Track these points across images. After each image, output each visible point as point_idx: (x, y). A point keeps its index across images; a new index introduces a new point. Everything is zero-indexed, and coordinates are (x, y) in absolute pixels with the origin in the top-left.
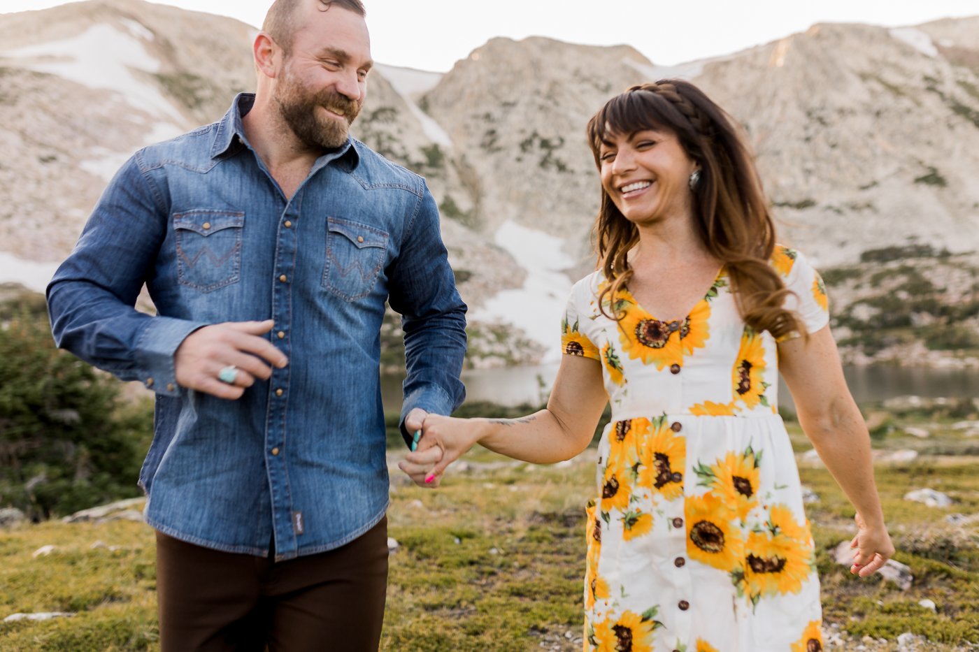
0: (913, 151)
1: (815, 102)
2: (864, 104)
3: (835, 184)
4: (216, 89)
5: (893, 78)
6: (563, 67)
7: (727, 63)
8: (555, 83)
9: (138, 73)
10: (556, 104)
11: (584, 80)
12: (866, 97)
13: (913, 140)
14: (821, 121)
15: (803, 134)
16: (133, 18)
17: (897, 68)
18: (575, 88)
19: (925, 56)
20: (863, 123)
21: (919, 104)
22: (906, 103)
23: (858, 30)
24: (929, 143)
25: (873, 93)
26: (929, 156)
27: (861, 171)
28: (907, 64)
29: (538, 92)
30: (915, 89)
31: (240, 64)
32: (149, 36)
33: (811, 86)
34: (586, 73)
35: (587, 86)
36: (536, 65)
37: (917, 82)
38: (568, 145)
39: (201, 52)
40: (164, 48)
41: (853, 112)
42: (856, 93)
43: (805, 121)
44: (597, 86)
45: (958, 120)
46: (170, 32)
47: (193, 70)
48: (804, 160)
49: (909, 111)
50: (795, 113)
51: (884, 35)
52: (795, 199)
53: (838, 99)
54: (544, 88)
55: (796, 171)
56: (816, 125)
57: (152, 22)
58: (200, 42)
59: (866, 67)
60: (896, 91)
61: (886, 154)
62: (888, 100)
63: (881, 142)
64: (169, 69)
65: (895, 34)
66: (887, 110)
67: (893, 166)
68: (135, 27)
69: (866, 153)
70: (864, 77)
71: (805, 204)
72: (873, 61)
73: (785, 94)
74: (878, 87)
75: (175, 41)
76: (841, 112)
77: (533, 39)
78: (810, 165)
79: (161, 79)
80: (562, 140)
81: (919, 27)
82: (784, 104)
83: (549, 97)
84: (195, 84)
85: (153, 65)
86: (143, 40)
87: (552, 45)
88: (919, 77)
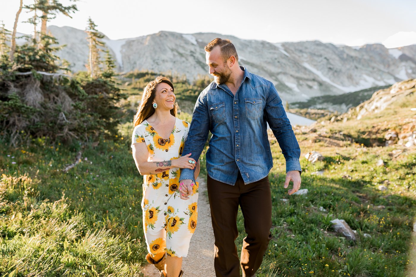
2: (171, 59)
7: (133, 41)
12: (172, 57)
19: (193, 44)
22: (184, 59)
23: (173, 34)
25: (174, 55)
28: (186, 46)
33: (156, 52)
37: (188, 53)
43: (152, 63)
59: (174, 47)
60: (181, 55)
62: (178, 58)
65: (184, 36)
66: (177, 61)
76: (163, 61)
77: (65, 27)
80: (75, 64)
82: (147, 57)
83: (71, 49)
88: (189, 51)
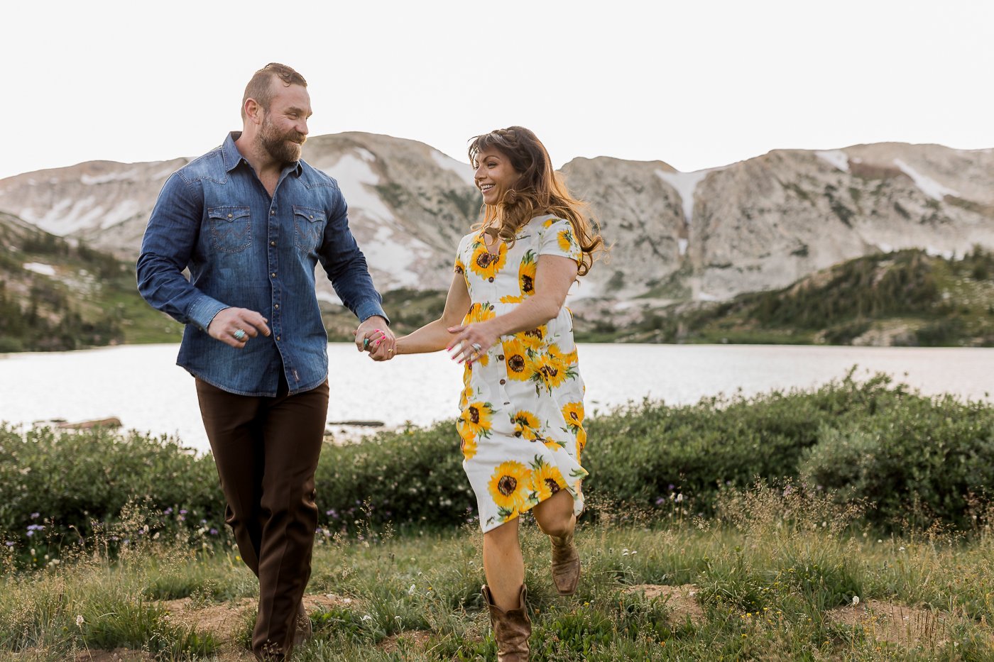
0: (799, 235)
1: (749, 205)
2: (778, 205)
3: (746, 254)
4: (410, 194)
5: (806, 186)
6: (616, 176)
7: (719, 172)
8: (610, 186)
9: (367, 186)
10: (607, 201)
11: (629, 184)
12: (782, 201)
13: (801, 228)
14: (749, 217)
15: (736, 224)
16: (363, 146)
17: (813, 180)
18: (621, 190)
19: (837, 170)
20: (772, 218)
21: (813, 204)
22: (807, 204)
23: (795, 154)
24: (809, 230)
25: (788, 198)
26: (805, 238)
27: (763, 247)
28: (819, 176)
29: (597, 193)
30: (816, 195)
31: (424, 175)
32: (372, 158)
33: (749, 193)
34: (630, 179)
35: (629, 189)
36: (598, 175)
37: (821, 190)
38: (609, 227)
39: (401, 167)
40: (380, 166)
41: (769, 211)
42: (778, 196)
43: (739, 216)
44: (635, 189)
45: (833, 215)
46: (384, 153)
47: (398, 181)
48: (733, 240)
49: (805, 210)
50: (736, 212)
51: (810, 157)
52: (723, 262)
53: (764, 202)
54: (601, 190)
55: (727, 247)
56: (744, 219)
57: (374, 147)
58: (402, 161)
59: (791, 178)
60: (803, 195)
61: (782, 237)
62: (795, 203)
63: (781, 229)
64: (384, 182)
65: (819, 154)
66: (791, 209)
67: (784, 243)
68: (365, 154)
69: (769, 236)
70: (786, 187)
71: (727, 266)
72: (799, 175)
73: (733, 199)
74: (792, 193)
75: (387, 161)
76: (762, 211)
77: (600, 158)
78: (735, 243)
79: (380, 189)
80: (605, 224)
81: (842, 150)
82: (731, 205)
83: (604, 196)
84: (398, 192)
85: (374, 179)
86: (369, 162)
87: (612, 162)
88: (823, 186)
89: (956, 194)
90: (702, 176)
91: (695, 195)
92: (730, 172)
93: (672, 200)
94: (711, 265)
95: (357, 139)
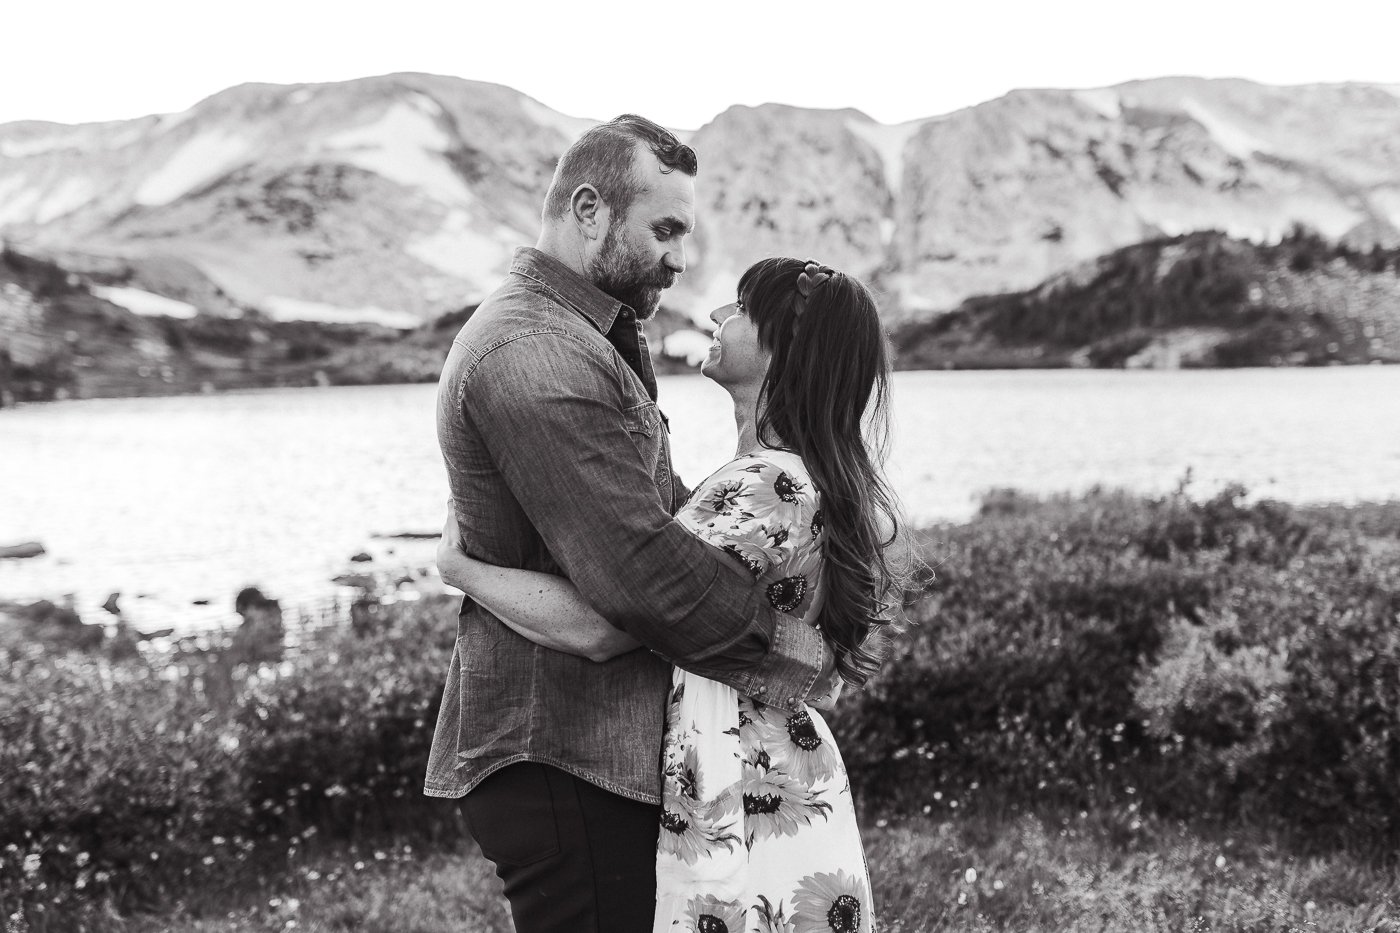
0: (1049, 211)
1: (980, 170)
2: (1021, 169)
3: (977, 240)
4: (493, 164)
5: (1060, 141)
9: (431, 152)
10: (778, 167)
11: (810, 142)
12: (1026, 163)
13: (1053, 201)
14: (980, 187)
15: (962, 197)
16: (419, 91)
17: (1070, 132)
18: (797, 151)
21: (1071, 167)
22: (1060, 166)
24: (1064, 204)
26: (1059, 215)
27: (999, 228)
28: (1079, 125)
29: (764, 156)
30: (1075, 153)
31: (513, 133)
32: (437, 110)
33: (979, 151)
34: (811, 135)
35: (810, 148)
36: (765, 130)
38: (782, 206)
39: (480, 123)
40: (448, 121)
41: (1008, 177)
43: (968, 186)
44: (818, 148)
45: (1098, 182)
46: (454, 103)
47: (477, 143)
48: (957, 220)
49: (1058, 174)
51: (1065, 99)
52: (944, 251)
54: (770, 151)
55: (949, 230)
56: (973, 190)
57: (440, 95)
58: (481, 113)
59: (1040, 131)
60: (1055, 154)
61: (1026, 215)
62: (1045, 164)
63: (1025, 204)
64: (455, 146)
65: (1079, 96)
66: (1040, 174)
67: (1029, 224)
68: (425, 103)
69: (1008, 214)
71: (948, 258)
72: (1051, 125)
73: (957, 162)
74: (1040, 150)
75: (457, 113)
77: (766, 105)
78: (961, 225)
79: (450, 156)
81: (1111, 88)
82: (955, 168)
84: (476, 160)
85: (441, 141)
86: (432, 116)
87: (784, 111)
88: (1084, 140)
89: (1267, 148)
90: (913, 130)
91: (904, 156)
92: (952, 122)
93: (871, 163)
94: (928, 257)
95: (413, 82)
